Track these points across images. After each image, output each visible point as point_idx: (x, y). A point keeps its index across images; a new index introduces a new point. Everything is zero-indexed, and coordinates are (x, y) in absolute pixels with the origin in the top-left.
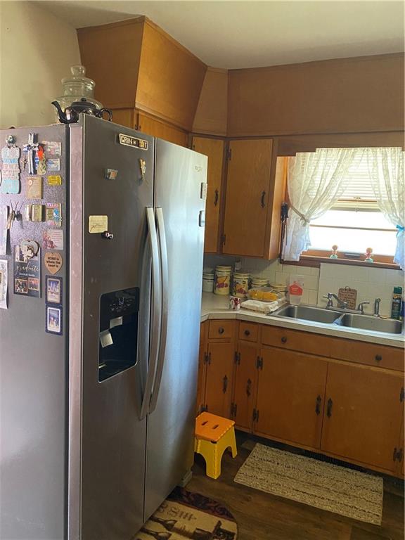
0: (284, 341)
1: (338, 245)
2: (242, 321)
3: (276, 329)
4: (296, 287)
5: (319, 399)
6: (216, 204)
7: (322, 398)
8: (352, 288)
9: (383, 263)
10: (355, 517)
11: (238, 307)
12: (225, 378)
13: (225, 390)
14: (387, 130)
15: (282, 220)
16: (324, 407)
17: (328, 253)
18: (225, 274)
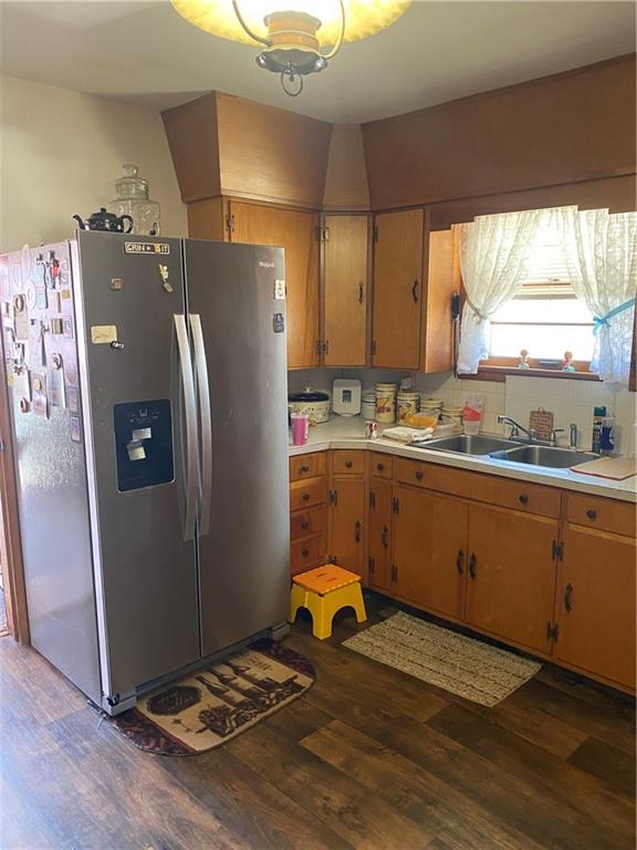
0: (419, 476)
1: (528, 349)
2: (377, 452)
3: (412, 463)
4: (469, 409)
5: (461, 553)
6: (361, 301)
7: (464, 552)
8: (547, 410)
9: (583, 374)
10: (464, 695)
11: (374, 434)
12: (358, 525)
13: (358, 539)
14: (558, 182)
15: (454, 317)
16: (467, 565)
17: (517, 361)
18: (386, 395)
